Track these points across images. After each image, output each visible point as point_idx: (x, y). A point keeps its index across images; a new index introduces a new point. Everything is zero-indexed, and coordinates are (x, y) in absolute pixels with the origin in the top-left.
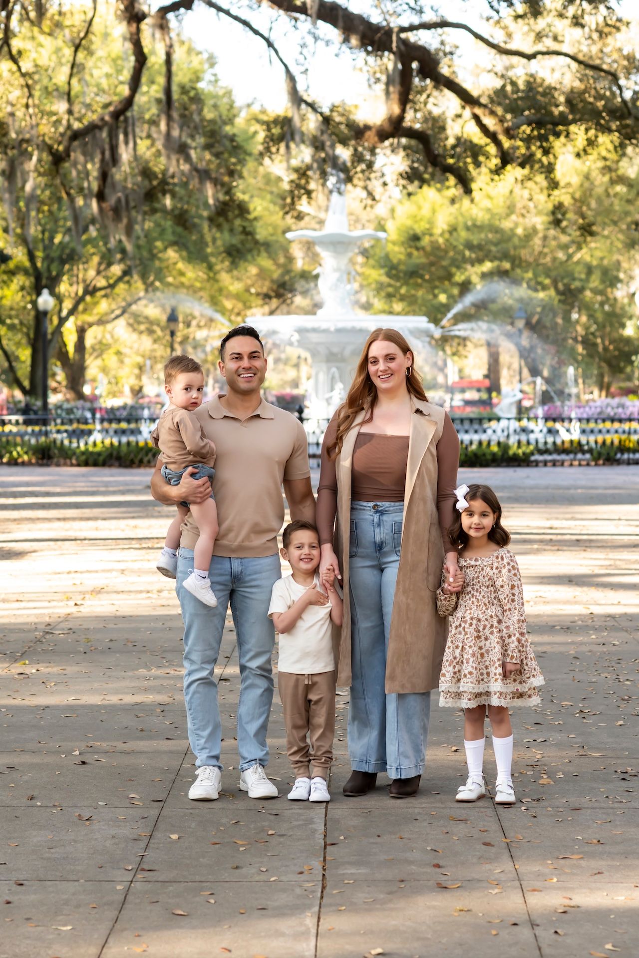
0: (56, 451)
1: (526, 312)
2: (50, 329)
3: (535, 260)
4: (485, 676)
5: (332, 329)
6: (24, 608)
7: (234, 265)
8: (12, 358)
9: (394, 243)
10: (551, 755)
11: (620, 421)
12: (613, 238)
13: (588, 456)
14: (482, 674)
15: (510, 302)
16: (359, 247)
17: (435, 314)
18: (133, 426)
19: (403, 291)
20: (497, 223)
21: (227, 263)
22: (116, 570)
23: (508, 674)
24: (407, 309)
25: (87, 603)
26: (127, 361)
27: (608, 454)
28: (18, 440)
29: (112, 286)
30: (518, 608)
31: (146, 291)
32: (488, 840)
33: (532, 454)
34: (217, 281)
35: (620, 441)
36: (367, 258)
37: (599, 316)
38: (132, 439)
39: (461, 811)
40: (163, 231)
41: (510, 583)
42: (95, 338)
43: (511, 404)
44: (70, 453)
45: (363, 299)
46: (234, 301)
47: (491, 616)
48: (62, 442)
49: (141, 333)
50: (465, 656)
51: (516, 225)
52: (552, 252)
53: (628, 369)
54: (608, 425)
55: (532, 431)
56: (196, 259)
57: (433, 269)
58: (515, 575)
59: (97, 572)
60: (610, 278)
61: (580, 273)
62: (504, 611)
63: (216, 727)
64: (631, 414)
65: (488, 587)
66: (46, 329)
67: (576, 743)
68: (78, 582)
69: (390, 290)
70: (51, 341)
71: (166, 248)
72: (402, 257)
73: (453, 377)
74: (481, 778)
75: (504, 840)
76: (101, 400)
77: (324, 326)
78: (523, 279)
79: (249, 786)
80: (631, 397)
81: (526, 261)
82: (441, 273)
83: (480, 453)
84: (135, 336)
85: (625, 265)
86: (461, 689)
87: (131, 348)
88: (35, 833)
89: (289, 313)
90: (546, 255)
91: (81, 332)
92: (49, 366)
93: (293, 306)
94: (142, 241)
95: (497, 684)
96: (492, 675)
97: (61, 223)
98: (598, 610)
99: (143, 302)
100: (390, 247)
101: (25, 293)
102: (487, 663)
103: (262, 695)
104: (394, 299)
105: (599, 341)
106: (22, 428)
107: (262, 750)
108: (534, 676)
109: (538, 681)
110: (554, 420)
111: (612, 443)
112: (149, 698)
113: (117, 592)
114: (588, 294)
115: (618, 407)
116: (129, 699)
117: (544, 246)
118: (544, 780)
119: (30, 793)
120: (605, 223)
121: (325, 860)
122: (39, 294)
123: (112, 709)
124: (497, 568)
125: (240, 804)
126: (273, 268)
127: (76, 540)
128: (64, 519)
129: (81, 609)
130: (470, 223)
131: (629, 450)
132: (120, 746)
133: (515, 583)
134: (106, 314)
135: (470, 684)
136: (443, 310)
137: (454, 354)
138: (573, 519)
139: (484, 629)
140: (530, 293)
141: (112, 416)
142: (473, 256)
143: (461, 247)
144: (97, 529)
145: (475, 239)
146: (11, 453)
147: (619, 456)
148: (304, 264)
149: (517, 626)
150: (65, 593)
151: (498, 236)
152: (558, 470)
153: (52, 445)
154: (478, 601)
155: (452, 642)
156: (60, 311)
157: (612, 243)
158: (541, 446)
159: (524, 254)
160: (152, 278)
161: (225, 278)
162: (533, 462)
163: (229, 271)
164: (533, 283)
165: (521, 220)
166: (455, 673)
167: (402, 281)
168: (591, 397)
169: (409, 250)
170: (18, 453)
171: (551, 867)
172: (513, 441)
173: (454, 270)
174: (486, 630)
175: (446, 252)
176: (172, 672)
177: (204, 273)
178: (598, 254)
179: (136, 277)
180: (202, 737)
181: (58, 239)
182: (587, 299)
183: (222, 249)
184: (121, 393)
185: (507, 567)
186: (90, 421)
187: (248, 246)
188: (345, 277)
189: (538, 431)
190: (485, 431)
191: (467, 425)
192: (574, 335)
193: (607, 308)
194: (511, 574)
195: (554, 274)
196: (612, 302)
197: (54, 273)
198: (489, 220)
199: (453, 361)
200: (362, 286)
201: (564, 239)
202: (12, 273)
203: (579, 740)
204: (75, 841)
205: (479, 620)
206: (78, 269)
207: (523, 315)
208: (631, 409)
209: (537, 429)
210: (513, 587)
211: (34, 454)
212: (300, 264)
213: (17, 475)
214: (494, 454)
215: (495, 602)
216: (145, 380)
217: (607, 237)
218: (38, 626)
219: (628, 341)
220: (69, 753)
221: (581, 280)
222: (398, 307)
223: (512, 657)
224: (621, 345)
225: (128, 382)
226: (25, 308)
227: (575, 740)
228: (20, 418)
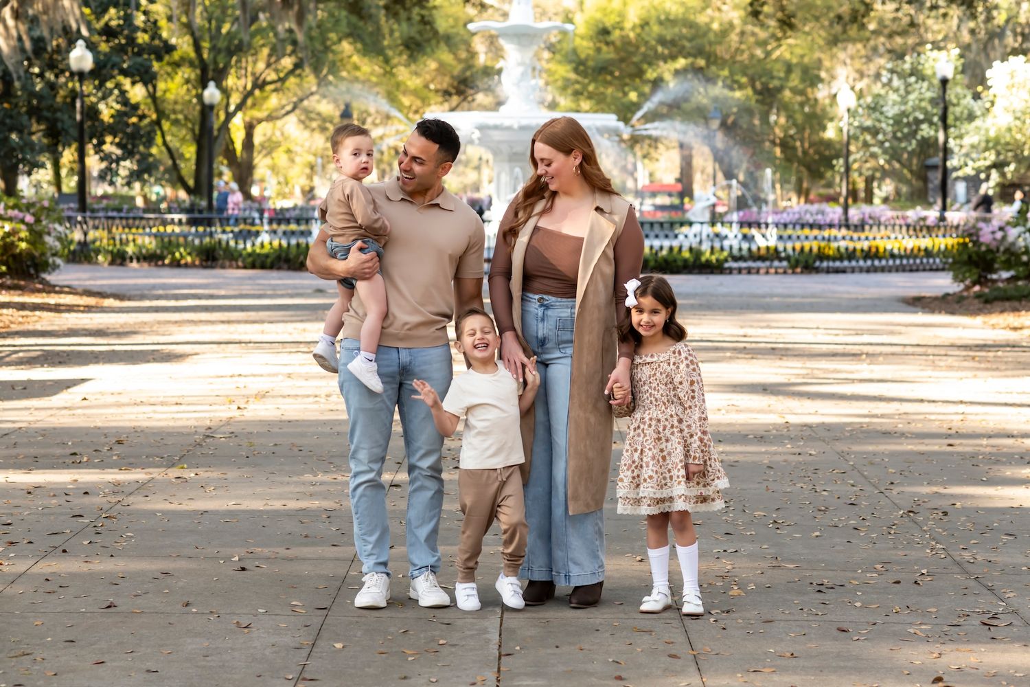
0: (221, 253)
1: (721, 111)
2: (216, 126)
3: (732, 57)
4: (669, 480)
5: (516, 126)
6: (184, 412)
7: (413, 58)
8: (176, 155)
9: (582, 38)
10: (742, 566)
11: (820, 227)
12: (815, 35)
13: (785, 263)
14: (665, 478)
15: (705, 101)
16: (545, 42)
17: (625, 112)
18: (303, 228)
19: (591, 88)
20: (692, 17)
21: (405, 57)
22: (282, 375)
23: (691, 475)
24: (595, 108)
25: (251, 406)
26: (298, 159)
27: (806, 262)
28: (181, 240)
29: (282, 80)
30: (698, 405)
31: (319, 85)
32: (673, 652)
33: (726, 260)
34: (393, 75)
35: (819, 248)
36: (554, 53)
37: (799, 118)
38: (302, 241)
39: (646, 622)
40: (337, 21)
41: (689, 379)
42: (265, 135)
43: (704, 208)
44: (236, 254)
45: (549, 98)
46: (412, 98)
47: (671, 416)
48: (228, 242)
49: (313, 130)
50: (645, 459)
51: (712, 19)
52: (749, 48)
53: (829, 174)
54: (807, 231)
55: (726, 237)
56: (372, 52)
57: (623, 65)
58: (694, 370)
59: (262, 376)
60: (811, 77)
61: (779, 71)
62: (685, 409)
63: (385, 531)
64: (832, 220)
65: (666, 384)
66: (212, 123)
67: (769, 554)
68: (241, 385)
69: (577, 87)
70: (217, 137)
71: (340, 40)
72: (591, 52)
73: (643, 180)
74: (667, 589)
75: (691, 652)
76: (271, 202)
77: (507, 123)
78: (718, 76)
79: (420, 594)
80: (831, 204)
81: (722, 58)
82: (632, 69)
83: (670, 259)
84: (307, 133)
85: (827, 63)
86: (641, 495)
87: (302, 146)
88: (189, 641)
89: (469, 110)
90: (743, 51)
91: (249, 129)
92: (215, 166)
93: (474, 104)
94: (315, 33)
95: (680, 487)
96: (675, 478)
97: (230, 12)
98: (793, 419)
99: (316, 97)
100: (578, 41)
101: (190, 86)
102: (670, 466)
103: (432, 498)
104: (581, 97)
105: (798, 144)
106: (186, 228)
107: (434, 556)
108: (718, 478)
109: (723, 483)
110: (750, 225)
111: (811, 250)
112: (315, 504)
113: (284, 397)
114: (787, 94)
115: (817, 214)
116: (293, 505)
117: (741, 43)
118: (735, 591)
119: (185, 599)
120: (806, 19)
121: (499, 671)
122: (204, 86)
123: (275, 515)
124: (674, 364)
125: (409, 613)
126: (454, 63)
127: (240, 343)
128: (229, 322)
129: (245, 412)
130: (663, 17)
131: (828, 258)
132: (282, 552)
133: (695, 379)
134: (276, 110)
135: (650, 489)
136: (633, 108)
137: (645, 157)
138: (768, 327)
139: (664, 430)
140: (727, 92)
141: (280, 217)
142: (666, 52)
143: (653, 43)
144: (262, 332)
145: (669, 34)
146: (173, 254)
147: (817, 264)
148: (486, 61)
149: (698, 424)
150: (227, 396)
151: (693, 31)
152: (754, 277)
153: (217, 246)
154: (656, 400)
155: (630, 444)
156: (228, 105)
157: (813, 40)
158: (735, 252)
159: (720, 50)
160: (325, 71)
161: (402, 73)
162: (726, 269)
163: (407, 65)
164: (729, 82)
165: (717, 14)
166: (634, 478)
167: (590, 78)
168: (789, 203)
169: (598, 45)
170: (181, 254)
171: (741, 680)
172: (706, 247)
173: (645, 66)
174: (666, 431)
175: (638, 47)
176: (340, 478)
177: (380, 67)
178: (799, 51)
179: (307, 70)
180: (370, 543)
181: (225, 28)
182: (786, 99)
183: (399, 42)
184: (291, 194)
185: (685, 362)
186: (257, 221)
187: (426, 36)
188: (530, 71)
189: (733, 237)
190: (676, 236)
191: (657, 229)
192: (772, 137)
193: (807, 109)
194: (690, 369)
195: (750, 72)
196: (812, 102)
197: (221, 65)
198: (684, 14)
199: (643, 164)
200: (547, 84)
201: (763, 35)
202: (177, 65)
203: (772, 551)
204: (232, 649)
205: (659, 421)
206: (247, 62)
207: (719, 115)
208: (831, 216)
209: (731, 235)
210: (692, 383)
211: (197, 255)
212: (482, 59)
213: (179, 277)
214: (685, 261)
215: (675, 400)
216: (317, 181)
217: (808, 34)
218: (198, 430)
219: (828, 144)
220: (228, 559)
221: (780, 79)
222: (585, 105)
223: (695, 458)
224: (822, 148)
225: (299, 182)
226: (190, 101)
227: (767, 551)
228: (184, 217)
